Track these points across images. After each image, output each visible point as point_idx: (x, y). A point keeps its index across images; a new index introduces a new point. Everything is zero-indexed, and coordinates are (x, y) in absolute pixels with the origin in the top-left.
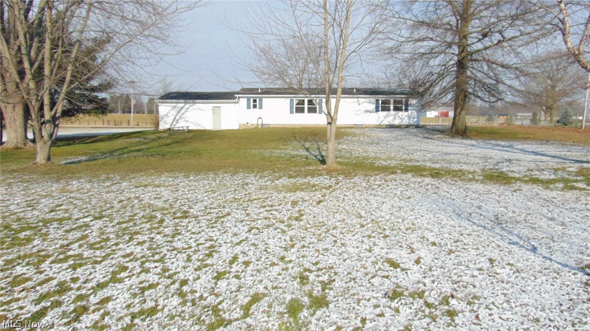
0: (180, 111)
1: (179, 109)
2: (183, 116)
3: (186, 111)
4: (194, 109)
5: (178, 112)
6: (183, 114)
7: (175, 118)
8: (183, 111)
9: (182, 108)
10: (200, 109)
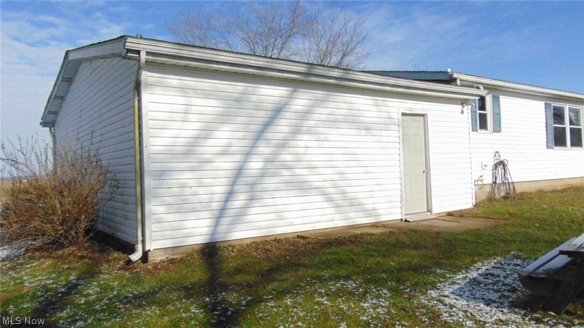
0: (267, 125)
1: (262, 116)
2: (286, 157)
3: (296, 131)
4: (333, 122)
5: (259, 136)
6: (283, 145)
7: (239, 172)
8: (283, 127)
9: (278, 111)
10: (354, 121)
